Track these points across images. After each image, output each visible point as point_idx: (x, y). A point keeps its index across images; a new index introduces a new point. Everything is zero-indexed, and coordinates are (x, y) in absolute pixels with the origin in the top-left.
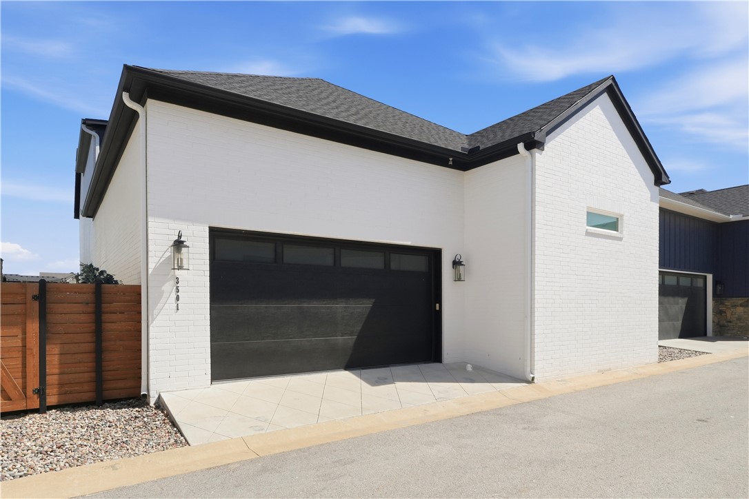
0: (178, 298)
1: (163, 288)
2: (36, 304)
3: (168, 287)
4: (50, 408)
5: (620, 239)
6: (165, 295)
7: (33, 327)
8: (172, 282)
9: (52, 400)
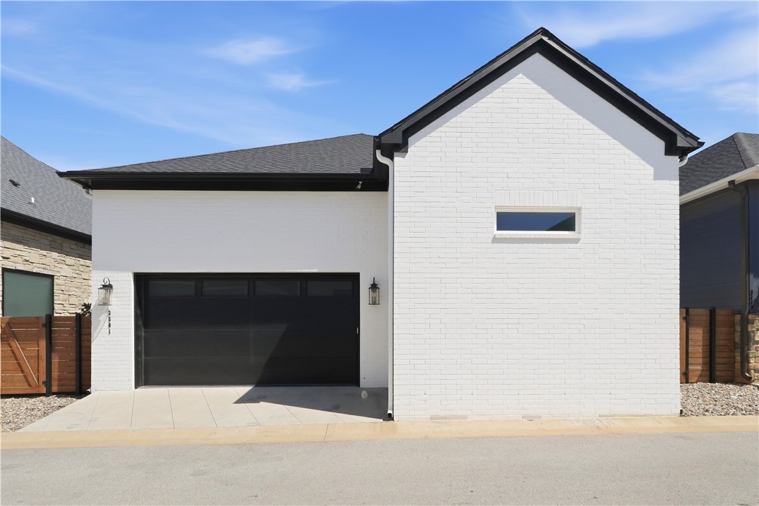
0: (110, 326)
1: (100, 318)
2: (44, 330)
3: (104, 317)
4: (53, 394)
5: (576, 241)
6: (101, 323)
7: (43, 344)
8: (106, 314)
9: (55, 389)
